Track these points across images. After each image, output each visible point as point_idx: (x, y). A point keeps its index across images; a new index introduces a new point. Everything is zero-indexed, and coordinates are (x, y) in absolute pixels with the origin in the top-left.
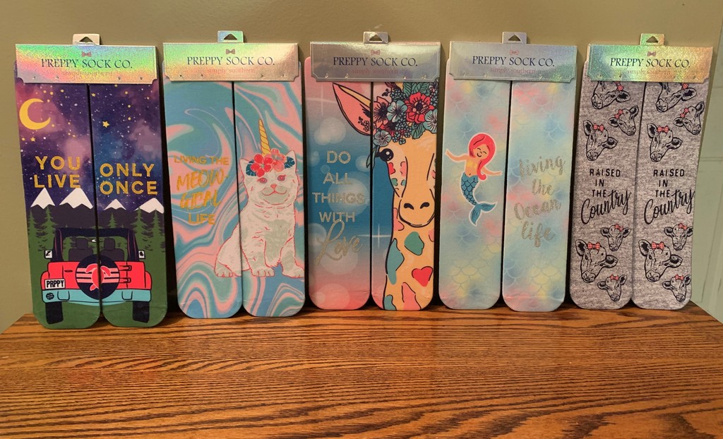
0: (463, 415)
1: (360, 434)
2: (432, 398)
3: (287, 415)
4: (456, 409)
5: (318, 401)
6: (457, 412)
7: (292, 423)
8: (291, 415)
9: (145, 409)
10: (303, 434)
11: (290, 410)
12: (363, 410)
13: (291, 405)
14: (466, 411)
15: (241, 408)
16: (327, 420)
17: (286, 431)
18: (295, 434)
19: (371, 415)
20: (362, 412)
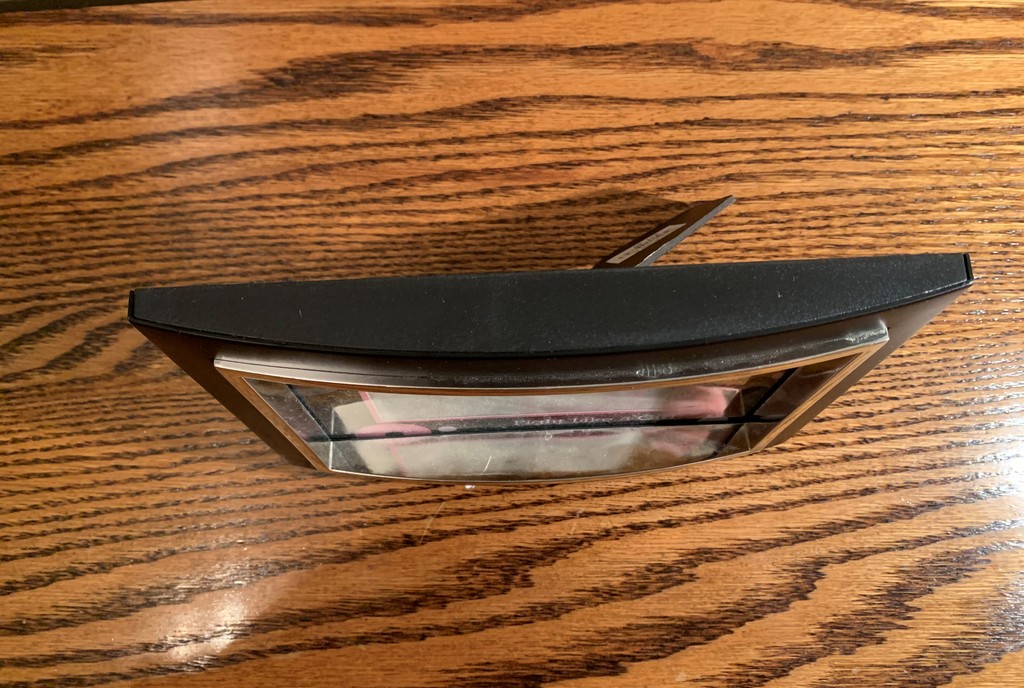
0: (923, 570)
1: (668, 661)
2: (846, 495)
3: (476, 583)
4: (904, 545)
5: (546, 521)
6: (909, 559)
7: (496, 622)
8: (489, 585)
9: (103, 568)
10: (529, 666)
11: (484, 564)
12: (671, 558)
13: (481, 537)
14: (928, 552)
15: (353, 556)
16: (582, 603)
17: (485, 654)
18: (510, 664)
19: (692, 578)
20: (668, 569)
